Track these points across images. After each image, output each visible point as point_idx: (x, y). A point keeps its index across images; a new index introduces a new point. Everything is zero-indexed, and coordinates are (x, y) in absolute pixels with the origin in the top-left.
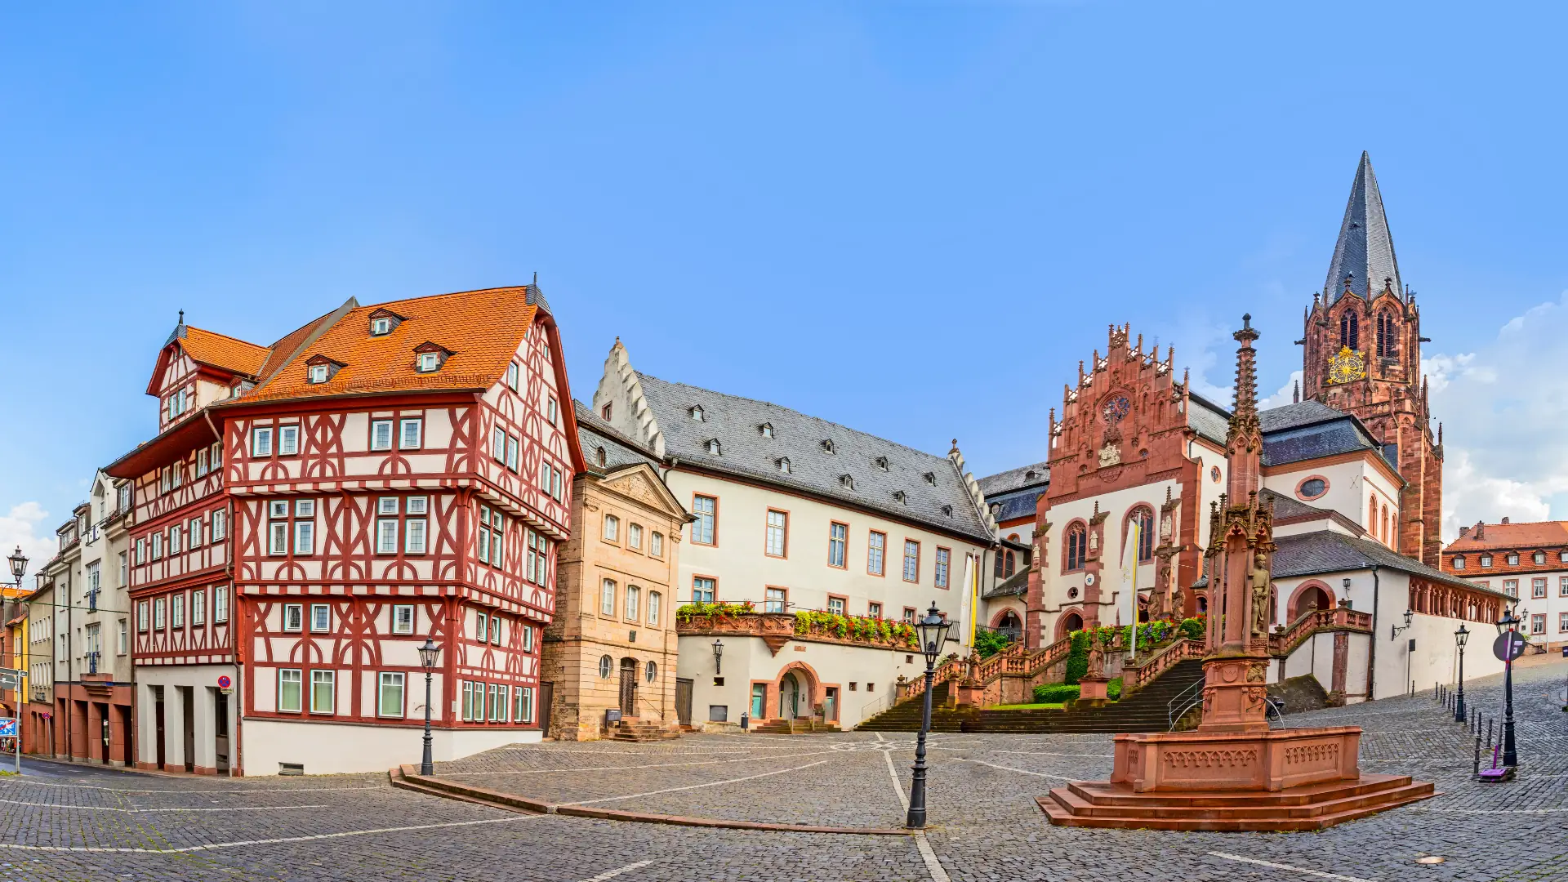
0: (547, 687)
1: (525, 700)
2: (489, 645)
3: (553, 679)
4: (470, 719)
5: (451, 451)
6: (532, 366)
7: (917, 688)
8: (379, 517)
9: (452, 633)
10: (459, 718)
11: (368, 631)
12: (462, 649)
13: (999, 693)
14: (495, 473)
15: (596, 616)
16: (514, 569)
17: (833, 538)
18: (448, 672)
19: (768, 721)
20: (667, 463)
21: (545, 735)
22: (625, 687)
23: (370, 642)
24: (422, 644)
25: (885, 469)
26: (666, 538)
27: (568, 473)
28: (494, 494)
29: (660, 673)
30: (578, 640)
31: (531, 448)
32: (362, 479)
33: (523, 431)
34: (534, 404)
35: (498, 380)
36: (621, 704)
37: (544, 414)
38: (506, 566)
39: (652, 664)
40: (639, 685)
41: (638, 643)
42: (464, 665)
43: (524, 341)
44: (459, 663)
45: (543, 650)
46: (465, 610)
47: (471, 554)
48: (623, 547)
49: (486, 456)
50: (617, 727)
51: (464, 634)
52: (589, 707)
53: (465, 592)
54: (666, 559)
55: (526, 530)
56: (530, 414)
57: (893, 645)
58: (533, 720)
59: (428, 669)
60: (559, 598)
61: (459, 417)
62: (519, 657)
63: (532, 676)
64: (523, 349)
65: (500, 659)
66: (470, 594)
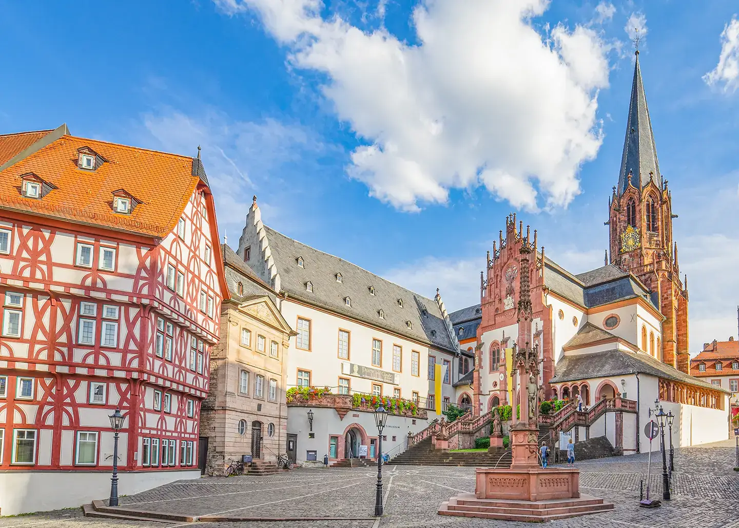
0: (204, 441)
1: (188, 449)
2: (162, 413)
3: (208, 435)
4: (148, 464)
5: (137, 277)
6: (195, 222)
7: (418, 439)
8: (80, 317)
9: (135, 405)
10: (139, 464)
11: (68, 400)
12: (143, 416)
13: (457, 443)
14: (167, 296)
15: (236, 394)
16: (181, 362)
17: (374, 349)
18: (132, 432)
19: (339, 459)
20: (282, 295)
21: (203, 473)
22: (255, 440)
23: (70, 409)
24: (112, 412)
25: (401, 307)
26: (280, 345)
27: (218, 299)
28: (166, 311)
29: (277, 431)
30: (224, 409)
31: (193, 281)
32: (67, 286)
33: (187, 268)
34: (195, 250)
35: (171, 231)
36: (252, 452)
37: (202, 257)
38: (175, 360)
39: (272, 425)
40: (264, 438)
41: (263, 411)
42: (144, 427)
43: (189, 202)
44: (140, 425)
45: (201, 415)
46: (145, 389)
47: (150, 351)
48: (254, 350)
49: (162, 285)
50: (249, 466)
51: (144, 405)
52: (231, 454)
53: (145, 377)
54: (280, 359)
55: (190, 335)
56: (192, 257)
57: (405, 414)
58: (194, 464)
59: (116, 429)
60: (212, 381)
61: (143, 254)
62: (184, 420)
63: (193, 433)
64: (189, 209)
65: (170, 423)
66: (149, 378)
